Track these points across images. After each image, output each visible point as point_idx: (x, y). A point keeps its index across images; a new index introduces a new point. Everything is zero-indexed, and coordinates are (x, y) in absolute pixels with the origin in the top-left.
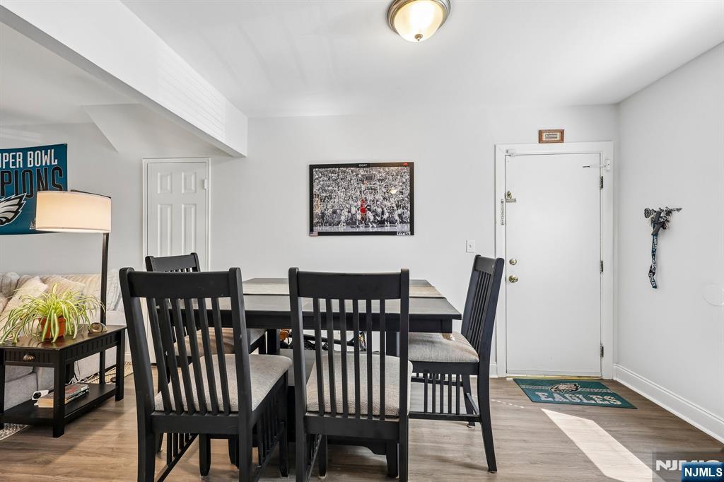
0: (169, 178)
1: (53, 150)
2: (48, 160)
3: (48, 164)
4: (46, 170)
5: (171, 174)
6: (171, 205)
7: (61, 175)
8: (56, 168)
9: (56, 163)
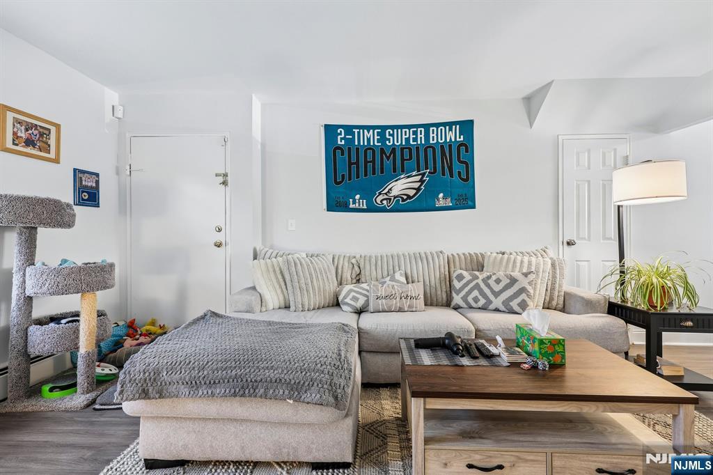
0: (586, 154)
1: (458, 126)
2: (452, 136)
3: (453, 140)
4: (450, 146)
5: (589, 151)
6: (589, 182)
7: (467, 151)
8: (461, 144)
9: (462, 139)
